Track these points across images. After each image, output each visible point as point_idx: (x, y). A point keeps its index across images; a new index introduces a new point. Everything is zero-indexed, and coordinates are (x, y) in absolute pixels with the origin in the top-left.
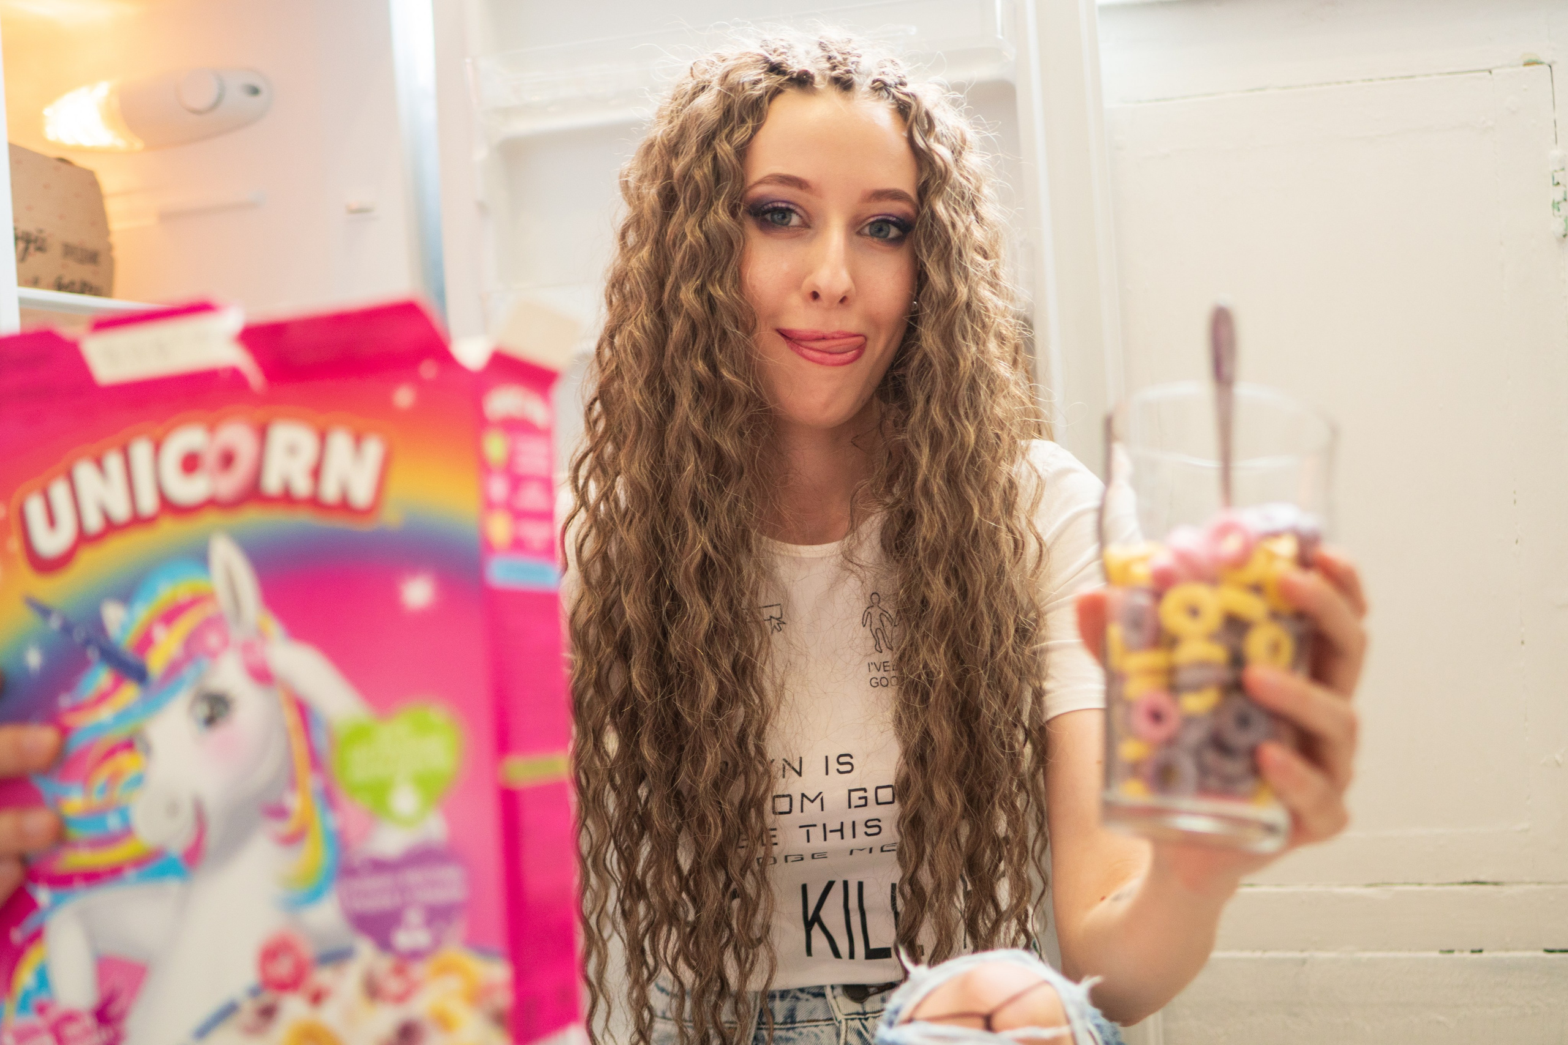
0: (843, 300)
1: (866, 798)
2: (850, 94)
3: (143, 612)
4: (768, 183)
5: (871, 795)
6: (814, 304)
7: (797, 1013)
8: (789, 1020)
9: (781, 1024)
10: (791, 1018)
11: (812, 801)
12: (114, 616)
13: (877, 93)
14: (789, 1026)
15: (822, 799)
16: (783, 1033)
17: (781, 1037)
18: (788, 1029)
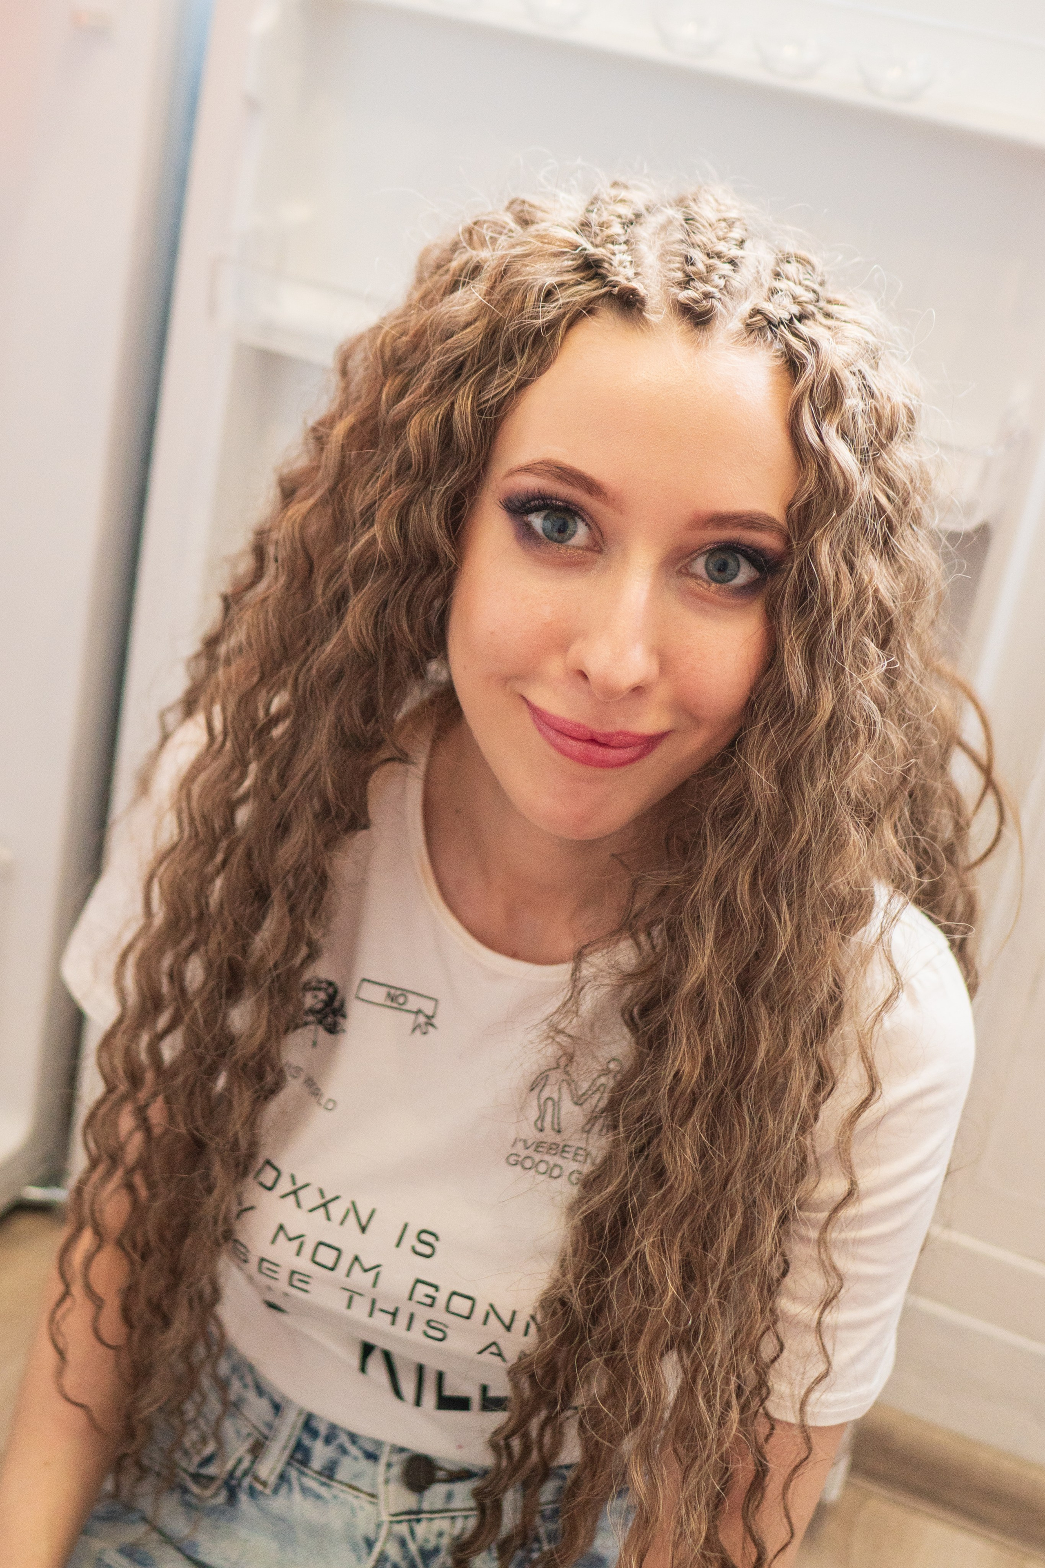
0: (634, 690)
1: (434, 1298)
4: (538, 474)
5: (442, 1298)
7: (339, 1469)
8: (326, 1473)
9: (315, 1473)
10: (329, 1472)
11: (366, 1271)
13: (752, 336)
14: (324, 1479)
15: (378, 1275)
16: (314, 1485)
17: (309, 1489)
18: (322, 1483)
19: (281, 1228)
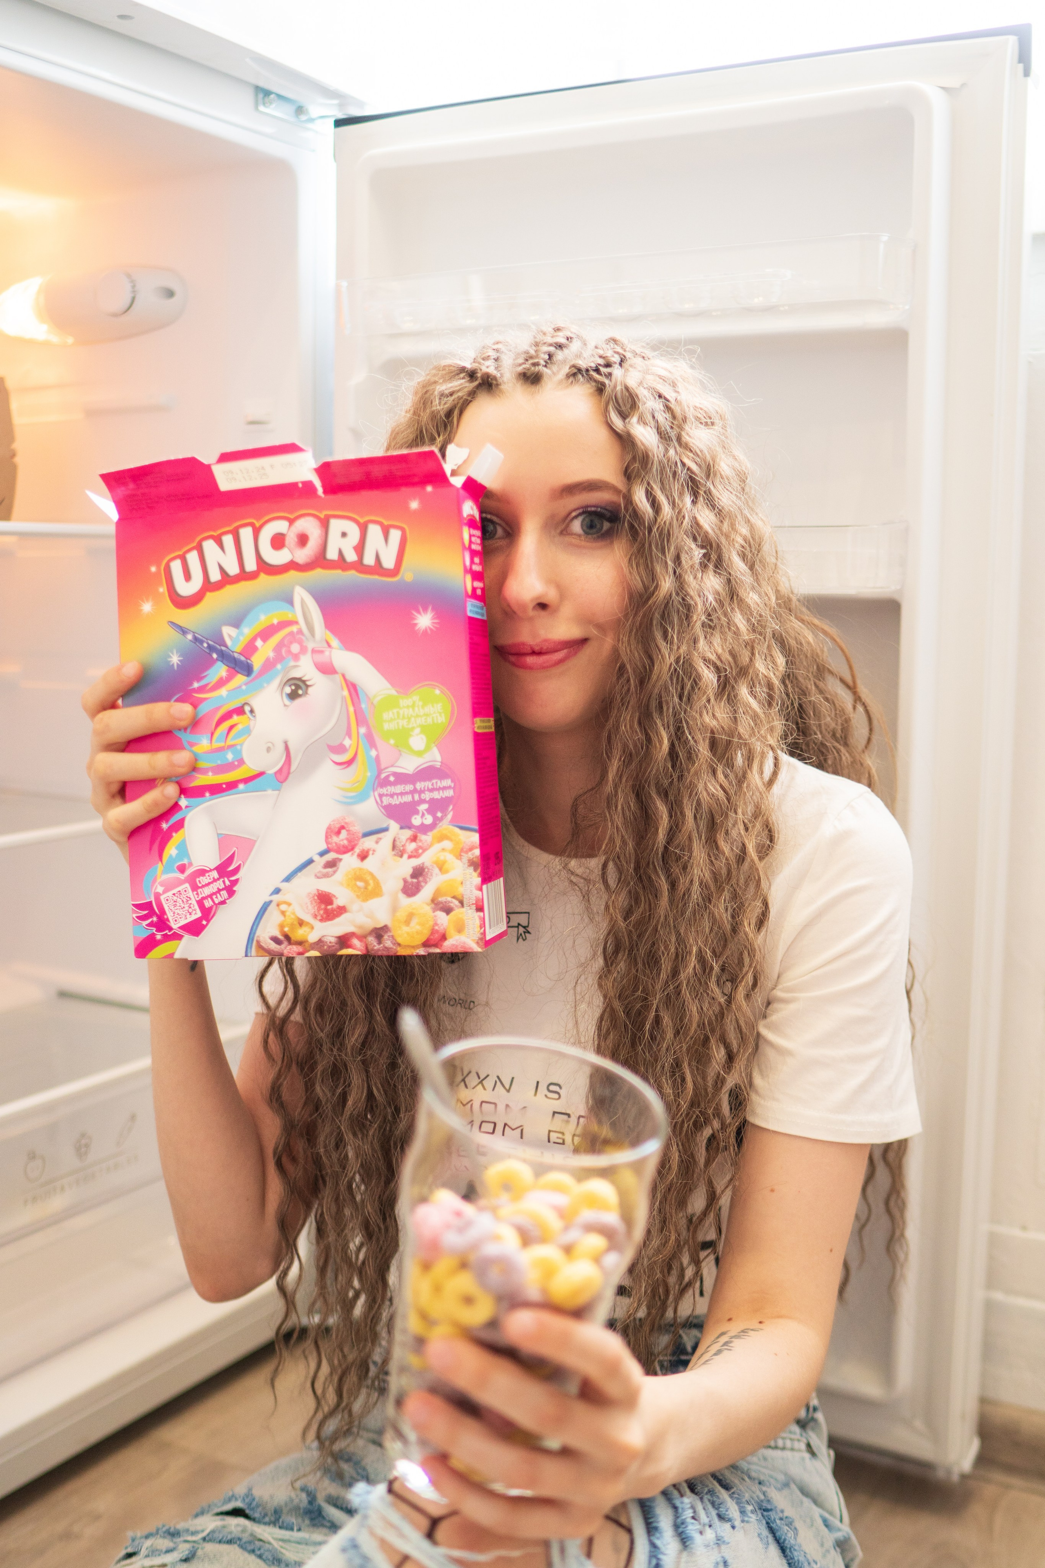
0: (543, 607)
3: (248, 631)
12: (228, 632)
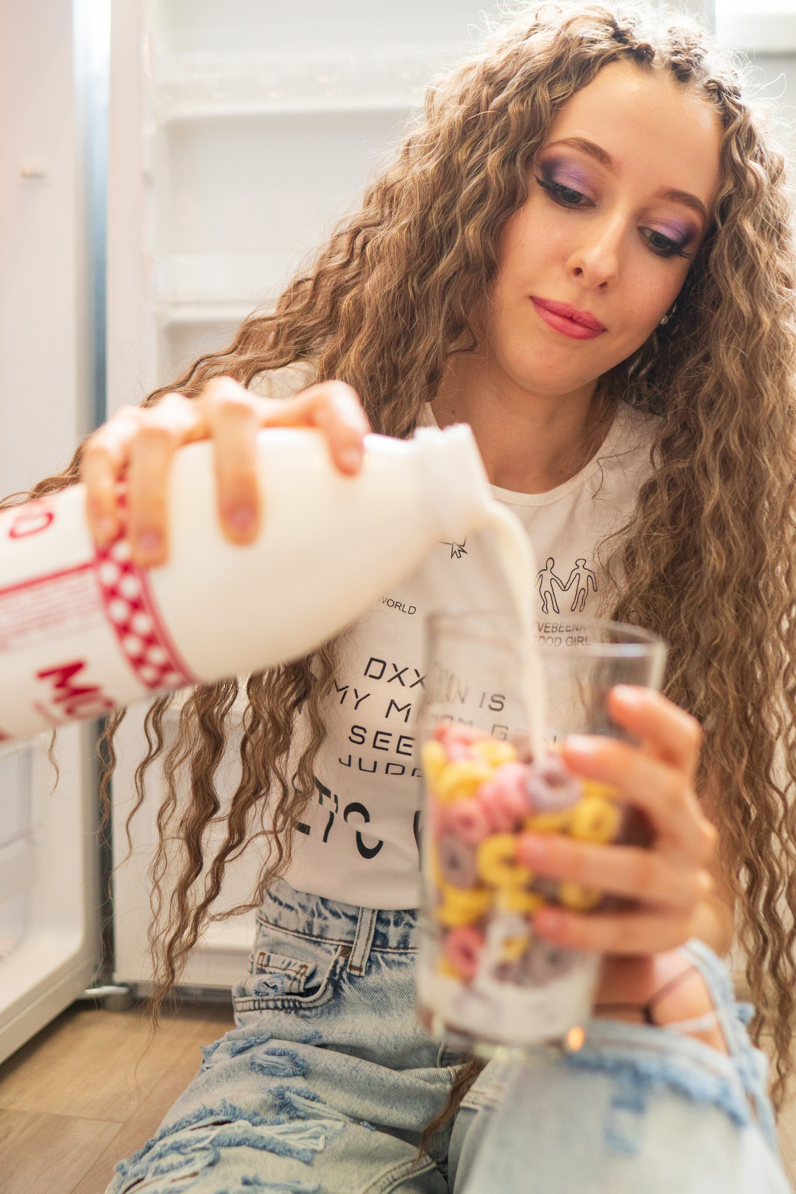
0: (604, 285)
2: (682, 85)
4: (571, 146)
6: (575, 279)
7: (410, 940)
8: (402, 946)
9: (394, 948)
10: (404, 945)
13: (709, 94)
14: (402, 951)
16: (396, 957)
17: (393, 961)
18: (401, 954)
19: (392, 702)
